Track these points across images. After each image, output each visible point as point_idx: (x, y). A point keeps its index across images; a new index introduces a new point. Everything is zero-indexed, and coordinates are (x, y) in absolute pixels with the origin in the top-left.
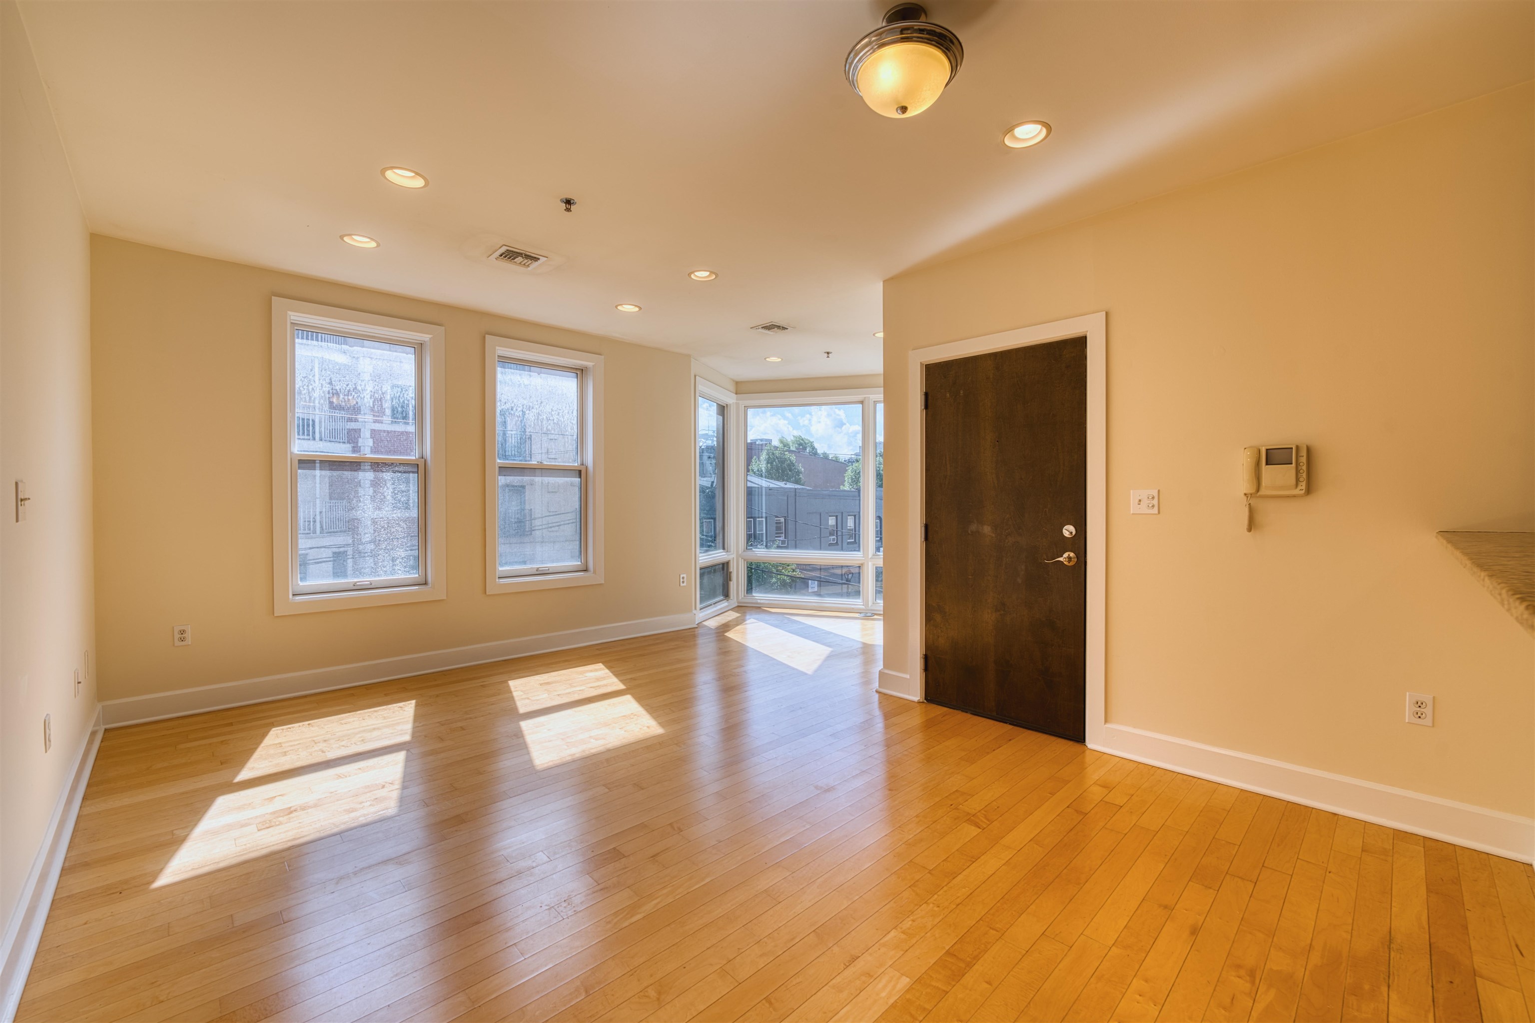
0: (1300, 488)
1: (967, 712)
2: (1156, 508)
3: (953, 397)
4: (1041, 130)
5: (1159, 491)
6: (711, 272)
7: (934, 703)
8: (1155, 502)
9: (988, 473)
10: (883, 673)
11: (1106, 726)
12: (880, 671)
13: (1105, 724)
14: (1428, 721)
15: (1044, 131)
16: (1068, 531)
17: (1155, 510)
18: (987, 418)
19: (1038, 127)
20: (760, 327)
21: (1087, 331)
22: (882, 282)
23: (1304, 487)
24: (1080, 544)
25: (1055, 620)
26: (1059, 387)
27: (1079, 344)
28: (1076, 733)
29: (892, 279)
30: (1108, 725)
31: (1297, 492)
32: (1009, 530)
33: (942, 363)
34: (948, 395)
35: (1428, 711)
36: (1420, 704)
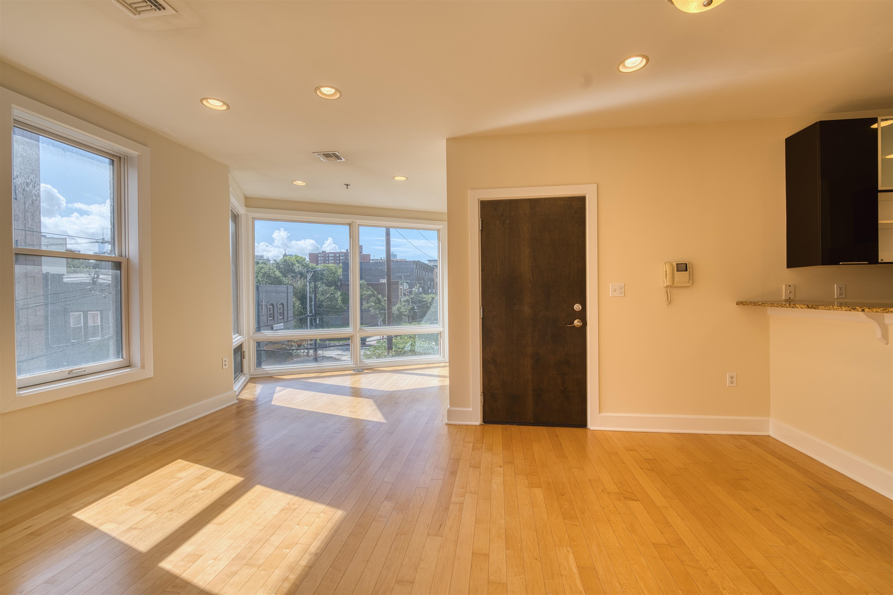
0: (690, 283)
1: (513, 425)
2: (623, 294)
3: (502, 224)
4: (642, 60)
5: (624, 284)
6: (337, 90)
7: (490, 424)
8: (623, 290)
9: (527, 273)
10: (451, 410)
11: (600, 415)
12: (448, 409)
13: (599, 414)
14: (734, 385)
15: (644, 61)
16: (577, 307)
17: (623, 295)
18: (526, 239)
19: (640, 59)
20: (322, 153)
21: (587, 194)
22: (446, 140)
23: (691, 282)
24: (582, 315)
25: (570, 359)
26: (571, 224)
27: (582, 199)
28: (582, 423)
29: (454, 139)
30: (601, 414)
31: (689, 285)
32: (541, 308)
33: (493, 201)
34: (498, 222)
35: (735, 380)
36: (732, 378)
